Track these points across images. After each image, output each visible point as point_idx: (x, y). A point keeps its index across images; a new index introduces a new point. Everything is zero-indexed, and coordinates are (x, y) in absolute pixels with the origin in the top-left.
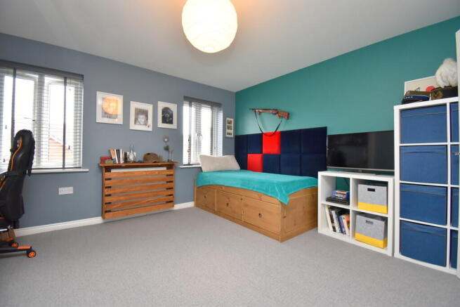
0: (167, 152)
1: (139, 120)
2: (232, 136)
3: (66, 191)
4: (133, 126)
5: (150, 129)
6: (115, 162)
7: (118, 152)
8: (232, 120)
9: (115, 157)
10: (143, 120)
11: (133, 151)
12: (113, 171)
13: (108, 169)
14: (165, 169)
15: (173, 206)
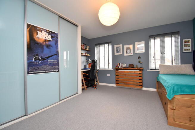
0: (139, 63)
1: (128, 51)
2: (190, 51)
3: (108, 75)
4: (125, 54)
5: (132, 55)
6: (119, 67)
7: (120, 64)
8: (190, 40)
9: (119, 66)
10: (129, 51)
11: (125, 64)
12: (119, 70)
13: (117, 69)
14: (138, 71)
15: (142, 88)
